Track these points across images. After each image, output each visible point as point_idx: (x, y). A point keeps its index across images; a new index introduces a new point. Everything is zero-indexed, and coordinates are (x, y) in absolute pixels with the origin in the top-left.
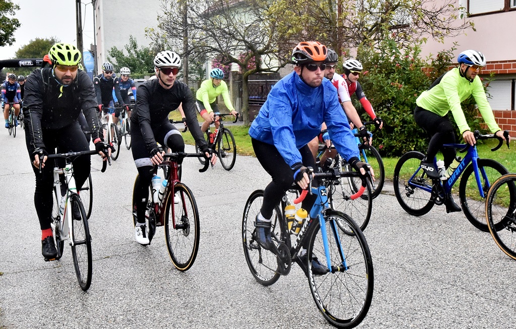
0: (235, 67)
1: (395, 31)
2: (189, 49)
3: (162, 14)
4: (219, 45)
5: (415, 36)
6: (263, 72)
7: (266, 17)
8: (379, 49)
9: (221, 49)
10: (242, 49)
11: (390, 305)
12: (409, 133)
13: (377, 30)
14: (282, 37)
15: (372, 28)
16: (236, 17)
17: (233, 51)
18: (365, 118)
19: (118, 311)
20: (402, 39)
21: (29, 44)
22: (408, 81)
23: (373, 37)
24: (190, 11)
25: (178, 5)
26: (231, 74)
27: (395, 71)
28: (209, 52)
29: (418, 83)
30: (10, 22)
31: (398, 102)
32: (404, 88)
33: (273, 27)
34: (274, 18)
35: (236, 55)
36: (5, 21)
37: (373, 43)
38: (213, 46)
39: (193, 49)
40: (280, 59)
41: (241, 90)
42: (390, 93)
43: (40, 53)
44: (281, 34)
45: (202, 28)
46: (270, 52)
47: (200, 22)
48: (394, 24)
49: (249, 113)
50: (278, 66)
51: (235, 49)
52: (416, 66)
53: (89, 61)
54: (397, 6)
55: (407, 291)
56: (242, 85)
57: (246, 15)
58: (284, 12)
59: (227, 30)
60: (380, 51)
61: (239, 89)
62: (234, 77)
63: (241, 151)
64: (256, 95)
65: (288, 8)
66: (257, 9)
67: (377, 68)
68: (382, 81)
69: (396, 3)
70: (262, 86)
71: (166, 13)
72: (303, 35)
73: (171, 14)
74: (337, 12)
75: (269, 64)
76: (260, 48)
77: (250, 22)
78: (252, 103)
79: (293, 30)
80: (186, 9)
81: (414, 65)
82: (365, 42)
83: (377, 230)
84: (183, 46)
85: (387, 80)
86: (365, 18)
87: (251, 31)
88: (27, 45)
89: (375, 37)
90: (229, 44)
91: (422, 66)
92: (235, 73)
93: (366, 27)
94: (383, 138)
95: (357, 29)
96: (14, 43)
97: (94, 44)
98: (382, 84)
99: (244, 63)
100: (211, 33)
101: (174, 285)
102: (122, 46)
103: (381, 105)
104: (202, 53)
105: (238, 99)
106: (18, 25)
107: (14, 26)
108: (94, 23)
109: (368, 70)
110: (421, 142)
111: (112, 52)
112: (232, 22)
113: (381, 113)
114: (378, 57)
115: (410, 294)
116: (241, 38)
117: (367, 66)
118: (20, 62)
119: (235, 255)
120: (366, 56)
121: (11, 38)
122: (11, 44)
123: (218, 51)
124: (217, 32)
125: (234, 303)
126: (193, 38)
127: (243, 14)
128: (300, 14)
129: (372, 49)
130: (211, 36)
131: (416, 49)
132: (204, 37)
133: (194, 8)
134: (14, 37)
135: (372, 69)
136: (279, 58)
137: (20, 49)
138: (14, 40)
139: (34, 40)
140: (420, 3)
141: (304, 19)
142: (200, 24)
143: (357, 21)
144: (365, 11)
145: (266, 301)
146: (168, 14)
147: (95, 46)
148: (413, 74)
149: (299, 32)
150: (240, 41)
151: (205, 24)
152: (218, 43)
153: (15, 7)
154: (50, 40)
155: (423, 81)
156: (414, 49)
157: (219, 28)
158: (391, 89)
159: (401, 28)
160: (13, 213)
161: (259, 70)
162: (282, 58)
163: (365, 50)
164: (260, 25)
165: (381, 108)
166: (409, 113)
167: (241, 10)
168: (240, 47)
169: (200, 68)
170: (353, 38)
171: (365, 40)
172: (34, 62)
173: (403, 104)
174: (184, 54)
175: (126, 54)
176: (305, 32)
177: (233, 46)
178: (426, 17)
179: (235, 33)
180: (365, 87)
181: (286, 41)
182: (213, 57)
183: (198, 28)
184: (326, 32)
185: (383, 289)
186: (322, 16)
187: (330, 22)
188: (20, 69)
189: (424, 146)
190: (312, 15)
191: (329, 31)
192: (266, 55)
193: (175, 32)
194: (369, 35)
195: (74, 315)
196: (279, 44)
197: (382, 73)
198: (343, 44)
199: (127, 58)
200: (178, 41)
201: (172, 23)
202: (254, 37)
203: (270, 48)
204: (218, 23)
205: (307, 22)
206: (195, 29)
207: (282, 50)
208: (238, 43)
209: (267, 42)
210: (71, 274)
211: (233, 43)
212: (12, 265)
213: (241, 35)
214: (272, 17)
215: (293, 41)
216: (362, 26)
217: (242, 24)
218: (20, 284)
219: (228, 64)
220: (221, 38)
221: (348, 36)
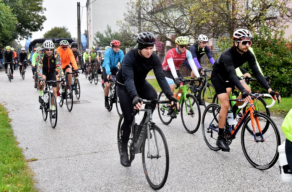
0: (168, 43)
1: (268, 21)
3: (126, 12)
4: (159, 30)
5: (281, 24)
7: (188, 13)
8: (258, 32)
9: (161, 32)
10: (173, 33)
11: (266, 188)
12: (276, 83)
13: (257, 21)
14: (197, 25)
15: (254, 20)
16: (170, 14)
17: (168, 34)
19: (102, 184)
20: (273, 26)
21: (51, 30)
22: (276, 52)
23: (254, 25)
24: (143, 10)
25: (136, 7)
26: (166, 47)
27: (268, 46)
29: (282, 53)
30: (41, 17)
31: (269, 65)
32: (273, 56)
33: (192, 19)
34: (193, 14)
35: (169, 36)
36: (38, 17)
37: (254, 29)
38: (156, 31)
42: (264, 59)
43: (56, 36)
44: (197, 23)
45: (150, 20)
46: (190, 34)
47: (149, 17)
48: (267, 17)
51: (169, 33)
52: (282, 43)
53: (84, 40)
54: (270, 6)
55: (276, 181)
57: (176, 12)
58: (199, 10)
59: (164, 21)
60: (258, 34)
62: (167, 49)
65: (202, 8)
66: (183, 9)
67: (257, 44)
68: (259, 51)
69: (269, 4)
71: (129, 12)
72: (210, 24)
73: (131, 12)
74: (231, 10)
76: (184, 32)
77: (178, 16)
79: (204, 21)
80: (140, 9)
81: (280, 41)
82: (249, 28)
84: (138, 31)
85: (262, 51)
86: (249, 13)
87: (178, 22)
88: (49, 31)
89: (255, 25)
90: (165, 30)
91: (285, 43)
92: (168, 47)
93: (250, 18)
94: (259, 86)
95: (244, 20)
96: (43, 29)
97: (86, 30)
98: (259, 54)
100: (155, 23)
102: (103, 31)
106: (45, 19)
107: (43, 20)
108: (87, 18)
110: (284, 90)
111: (97, 34)
112: (167, 17)
114: (257, 37)
115: (279, 182)
116: (173, 26)
118: (46, 40)
121: (41, 26)
122: (41, 30)
123: (159, 34)
124: (158, 23)
125: (169, 182)
126: (144, 26)
127: (174, 12)
128: (208, 11)
129: (254, 32)
130: (155, 25)
131: (282, 32)
132: (151, 25)
133: (145, 8)
134: (43, 26)
135: (253, 45)
136: (196, 38)
137: (46, 33)
138: (43, 28)
139: (54, 28)
140: (285, 4)
141: (211, 15)
142: (148, 18)
143: (244, 15)
144: (249, 9)
145: (188, 182)
146: (130, 12)
147: (87, 31)
148: (279, 48)
149: (208, 21)
150: (172, 28)
151: (151, 18)
152: (159, 29)
153: (44, 9)
154: (62, 28)
155: (286, 52)
156: (280, 32)
157: (160, 20)
158: (265, 57)
159: (272, 19)
164: (184, 18)
166: (276, 71)
167: (173, 9)
170: (241, 25)
171: (249, 27)
172: (54, 40)
173: (273, 66)
175: (105, 36)
176: (211, 22)
177: (168, 31)
178: (289, 12)
179: (169, 23)
181: (200, 28)
183: (147, 20)
184: (224, 22)
185: (261, 178)
186: (222, 12)
187: (227, 16)
189: (285, 92)
190: (216, 12)
191: (227, 21)
192: (187, 36)
193: (134, 23)
194: (251, 24)
195: (77, 185)
196: (195, 29)
197: (260, 47)
198: (235, 29)
199: (105, 38)
200: (136, 28)
201: (132, 17)
202: (180, 25)
203: (190, 32)
204: (159, 17)
205: (213, 16)
206: (146, 21)
207: (197, 33)
208: (171, 29)
209: (188, 28)
210: (75, 161)
211: (168, 29)
212: (43, 155)
213: (172, 24)
214: (191, 14)
215: (204, 28)
216: (247, 18)
217: (173, 17)
218: (47, 165)
219: (164, 41)
220: (161, 26)
221: (238, 25)
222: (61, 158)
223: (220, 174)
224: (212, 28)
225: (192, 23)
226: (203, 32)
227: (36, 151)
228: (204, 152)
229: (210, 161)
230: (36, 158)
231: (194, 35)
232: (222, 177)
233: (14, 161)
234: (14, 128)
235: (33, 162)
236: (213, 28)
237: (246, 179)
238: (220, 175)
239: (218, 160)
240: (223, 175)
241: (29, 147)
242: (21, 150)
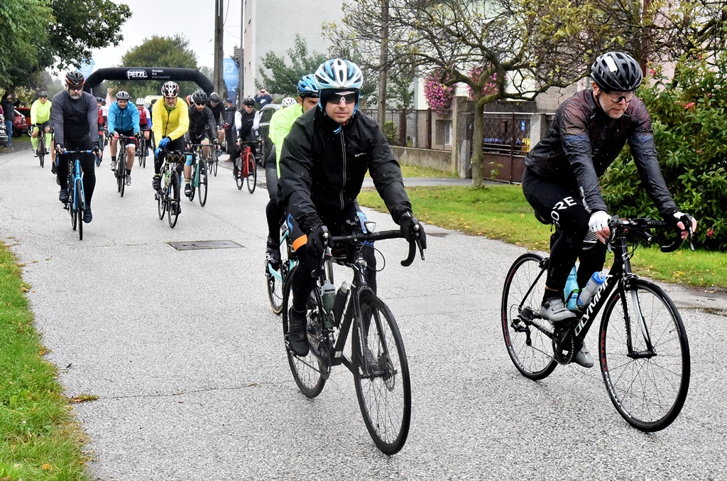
0: (462, 90)
2: (390, 58)
4: (440, 53)
6: (509, 100)
7: (520, 8)
8: (716, 64)
9: (443, 59)
10: (477, 61)
13: (713, 33)
14: (544, 42)
15: (704, 30)
16: (470, 8)
17: (462, 64)
18: (683, 182)
19: (269, 472)
21: (142, 44)
23: (704, 45)
26: (455, 100)
28: (423, 64)
30: (117, 9)
33: (530, 24)
34: (534, 10)
35: (465, 70)
36: (109, 8)
37: (704, 55)
38: (430, 54)
39: (397, 58)
40: (539, 79)
41: (470, 127)
43: (157, 60)
44: (543, 36)
45: (413, 25)
46: (523, 66)
47: (411, 15)
49: (482, 166)
50: (534, 90)
51: (464, 60)
53: (231, 74)
56: (473, 119)
57: (487, 4)
59: (453, 28)
60: (716, 69)
61: (468, 126)
62: (459, 106)
63: (467, 227)
64: (495, 137)
67: (710, 98)
68: (718, 120)
70: (506, 123)
72: (582, 39)
75: (520, 86)
76: (507, 59)
77: (491, 16)
78: (488, 150)
79: (564, 31)
82: (691, 54)
83: (702, 374)
84: (380, 53)
86: (693, 11)
87: (493, 31)
88: (139, 46)
89: (709, 46)
90: (455, 52)
92: (462, 100)
93: (693, 26)
94: (715, 218)
95: (676, 30)
96: (120, 42)
97: (239, 47)
98: (717, 126)
99: (478, 84)
100: (426, 33)
101: (357, 438)
102: (284, 50)
103: (713, 161)
104: (410, 66)
105: (465, 143)
106: (128, 15)
108: (242, 14)
109: (693, 101)
111: (267, 59)
112: (463, 16)
113: (713, 175)
114: (712, 79)
116: (477, 42)
117: (693, 95)
118: (128, 72)
119: (457, 398)
120: (691, 77)
121: (117, 34)
122: (116, 44)
123: (438, 63)
124: (437, 31)
125: (455, 476)
126: (397, 41)
127: (481, 2)
129: (703, 66)
130: (426, 38)
132: (415, 39)
134: (122, 33)
135: (700, 100)
136: (539, 77)
137: (128, 52)
138: (121, 38)
139: (151, 39)
141: (586, 13)
143: (677, 17)
145: (507, 477)
147: (242, 50)
149: (575, 33)
150: (473, 46)
151: (418, 17)
152: (438, 50)
154: (174, 39)
157: (441, 26)
160: (114, 305)
161: (503, 95)
162: (543, 76)
163: (691, 67)
164: (509, 21)
165: (715, 166)
168: (473, 57)
169: (405, 90)
170: (669, 45)
171: (691, 50)
172: (149, 73)
174: (381, 66)
175: (289, 64)
176: (584, 35)
177: (462, 55)
179: (466, 34)
180: (686, 130)
181: (551, 48)
182: (428, 71)
183: (407, 24)
184: (621, 34)
186: (616, 7)
187: (630, 18)
188: (128, 83)
190: (599, 6)
191: (628, 33)
192: (516, 71)
193: (369, 30)
194: (698, 42)
195: (203, 471)
196: (539, 53)
197: (719, 107)
198: (651, 56)
199: (290, 71)
200: (374, 44)
201: (365, 16)
202: (498, 41)
203: (524, 59)
204: (440, 17)
205: (590, 17)
206: (402, 26)
207: (543, 63)
208: (471, 50)
209: (519, 50)
210: (199, 406)
211: (462, 50)
212: (111, 386)
213: (476, 37)
214: (529, 9)
215: (565, 49)
216: (687, 25)
217: (479, 19)
218: (123, 415)
219: (452, 84)
220: (443, 41)
221: (661, 43)
222: (159, 395)
223: (597, 459)
224: (586, 50)
225: (529, 34)
226: (561, 61)
227: (93, 375)
228: (554, 396)
229: (569, 420)
230: (93, 393)
231: (534, 69)
232: (601, 467)
233: (34, 399)
234: (35, 310)
235: (85, 403)
236: (589, 51)
237: (670, 475)
238: (596, 461)
239: (592, 418)
240: (605, 463)
241: (75, 363)
242: (54, 369)
